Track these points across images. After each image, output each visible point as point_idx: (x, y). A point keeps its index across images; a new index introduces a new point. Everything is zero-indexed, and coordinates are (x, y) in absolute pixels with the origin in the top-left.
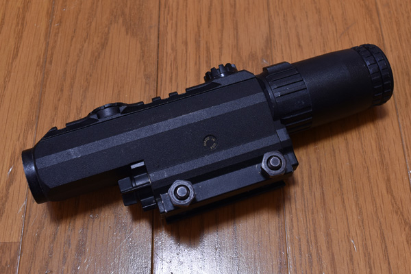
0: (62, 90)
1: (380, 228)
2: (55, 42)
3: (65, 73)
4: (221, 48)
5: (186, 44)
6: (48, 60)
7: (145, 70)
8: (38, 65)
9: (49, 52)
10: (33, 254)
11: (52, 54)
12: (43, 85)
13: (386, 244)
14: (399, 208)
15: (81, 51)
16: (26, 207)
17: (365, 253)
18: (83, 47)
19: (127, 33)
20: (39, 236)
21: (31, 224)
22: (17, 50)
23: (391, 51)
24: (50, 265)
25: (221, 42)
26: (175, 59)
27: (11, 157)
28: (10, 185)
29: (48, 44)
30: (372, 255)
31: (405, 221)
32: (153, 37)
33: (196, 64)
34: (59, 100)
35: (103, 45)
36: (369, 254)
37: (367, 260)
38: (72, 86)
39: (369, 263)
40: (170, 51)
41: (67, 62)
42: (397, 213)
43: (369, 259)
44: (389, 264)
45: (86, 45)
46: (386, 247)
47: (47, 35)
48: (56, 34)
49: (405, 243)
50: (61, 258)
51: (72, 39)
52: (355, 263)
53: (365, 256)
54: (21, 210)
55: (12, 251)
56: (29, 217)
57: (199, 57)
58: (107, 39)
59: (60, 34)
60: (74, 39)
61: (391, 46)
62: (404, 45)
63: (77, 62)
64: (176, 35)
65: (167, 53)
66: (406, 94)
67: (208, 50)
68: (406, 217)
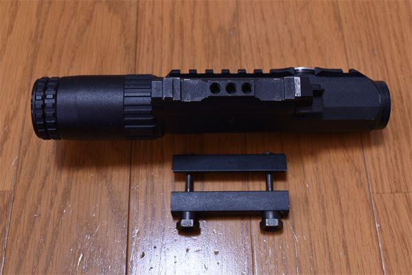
0: (51, 61)
1: (333, 174)
2: (46, 19)
3: (54, 46)
4: (193, 23)
5: (162, 19)
6: (39, 35)
7: (125, 42)
8: (30, 40)
9: (40, 28)
10: (24, 201)
11: (43, 30)
12: (34, 57)
13: (337, 188)
14: (350, 157)
15: (68, 27)
16: (18, 160)
17: (319, 196)
18: (70, 23)
19: (110, 11)
20: (29, 185)
21: (23, 174)
22: (11, 27)
23: (346, 22)
24: (39, 209)
25: (193, 17)
26: (152, 32)
27: (6, 118)
28: (4, 142)
29: (39, 21)
30: (325, 197)
31: (355, 168)
32: (133, 14)
33: (170, 36)
34: (49, 69)
35: (88, 22)
36: (323, 196)
37: (321, 202)
38: (60, 57)
39: (323, 205)
40: (147, 25)
41: (56, 37)
42: (348, 161)
43: (323, 201)
44: (340, 205)
45: (73, 22)
46: (338, 191)
47: (38, 14)
48: (47, 13)
49: (355, 186)
50: (49, 203)
51: (60, 17)
52: (310, 204)
53: (319, 198)
54: (13, 163)
55: (6, 199)
56: (21, 168)
57: (174, 30)
58: (91, 16)
59: (50, 13)
60: (63, 17)
61: (346, 18)
62: (358, 17)
63: (65, 36)
64: (153, 12)
65: (145, 27)
66: (358, 59)
67: (181, 24)
68: (356, 164)
